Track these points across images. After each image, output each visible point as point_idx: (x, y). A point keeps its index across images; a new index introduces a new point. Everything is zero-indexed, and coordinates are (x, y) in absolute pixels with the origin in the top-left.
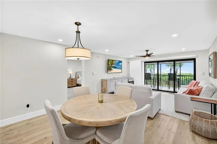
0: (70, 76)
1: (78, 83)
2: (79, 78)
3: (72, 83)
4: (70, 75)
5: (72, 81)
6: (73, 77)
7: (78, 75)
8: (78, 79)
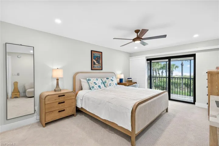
0: (58, 84)
1: (79, 106)
2: (82, 89)
3: (61, 107)
4: (55, 82)
5: (61, 99)
6: (66, 87)
7: (80, 81)
8: (80, 93)
